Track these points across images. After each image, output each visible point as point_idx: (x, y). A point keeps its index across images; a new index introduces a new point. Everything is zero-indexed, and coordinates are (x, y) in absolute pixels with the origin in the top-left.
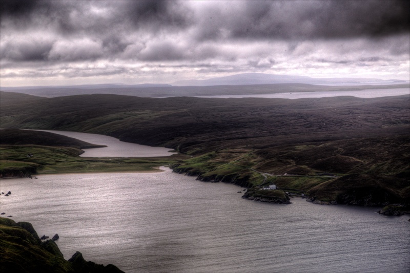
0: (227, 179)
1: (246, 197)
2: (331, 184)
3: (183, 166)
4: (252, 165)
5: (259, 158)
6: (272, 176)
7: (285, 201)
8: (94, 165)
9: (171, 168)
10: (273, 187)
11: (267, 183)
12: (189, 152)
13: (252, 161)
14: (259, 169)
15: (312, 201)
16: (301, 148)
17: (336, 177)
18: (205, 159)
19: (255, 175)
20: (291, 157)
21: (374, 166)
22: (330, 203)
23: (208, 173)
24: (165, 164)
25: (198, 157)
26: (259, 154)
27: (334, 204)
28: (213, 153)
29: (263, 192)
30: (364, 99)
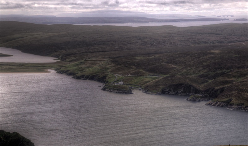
0: (92, 78)
1: (104, 89)
2: (157, 82)
3: (63, 69)
4: (108, 69)
5: (112, 65)
6: (121, 76)
7: (129, 92)
8: (4, 67)
9: (56, 70)
10: (121, 83)
11: (118, 81)
12: (68, 60)
13: (108, 66)
14: (112, 71)
15: (146, 92)
16: (139, 58)
17: (161, 77)
18: (77, 65)
19: (110, 75)
20: (133, 64)
21: (185, 70)
22: (157, 93)
23: (80, 74)
24: (51, 67)
25: (73, 63)
26: (112, 62)
27: (160, 94)
28: (83, 61)
29: (115, 86)
30: (179, 28)
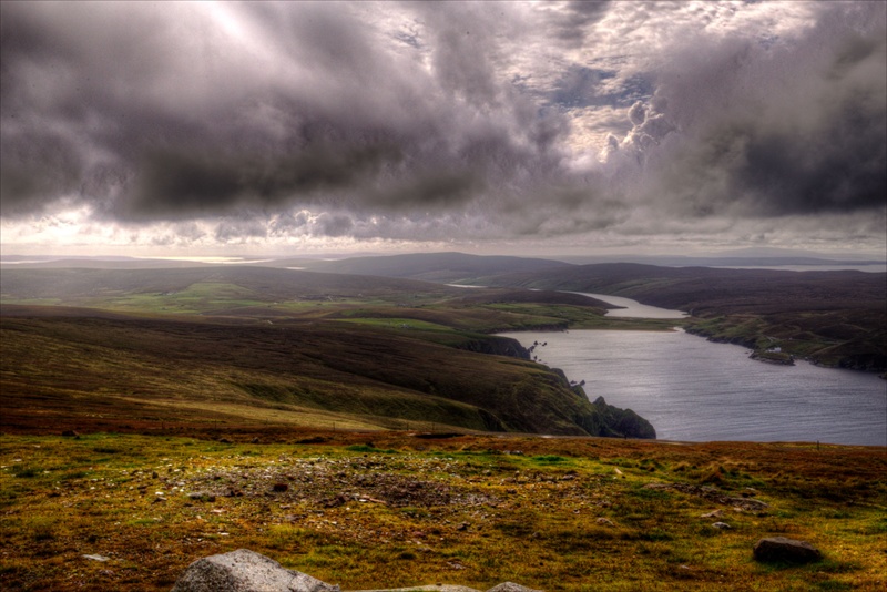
0: (735, 341)
1: (753, 357)
2: (833, 350)
3: (695, 327)
4: (759, 329)
5: (766, 324)
6: (778, 340)
7: (790, 363)
8: (616, 323)
9: (685, 328)
10: (778, 349)
11: (773, 347)
12: (701, 315)
13: (760, 325)
14: (765, 333)
15: (815, 364)
16: (806, 315)
17: (840, 343)
18: (715, 322)
19: (762, 338)
20: (796, 323)
21: (876, 335)
22: (832, 366)
23: (718, 335)
24: (678, 325)
25: (709, 320)
26: (765, 319)
27: (836, 368)
28: (723, 317)
29: (768, 354)
30: (869, 274)
